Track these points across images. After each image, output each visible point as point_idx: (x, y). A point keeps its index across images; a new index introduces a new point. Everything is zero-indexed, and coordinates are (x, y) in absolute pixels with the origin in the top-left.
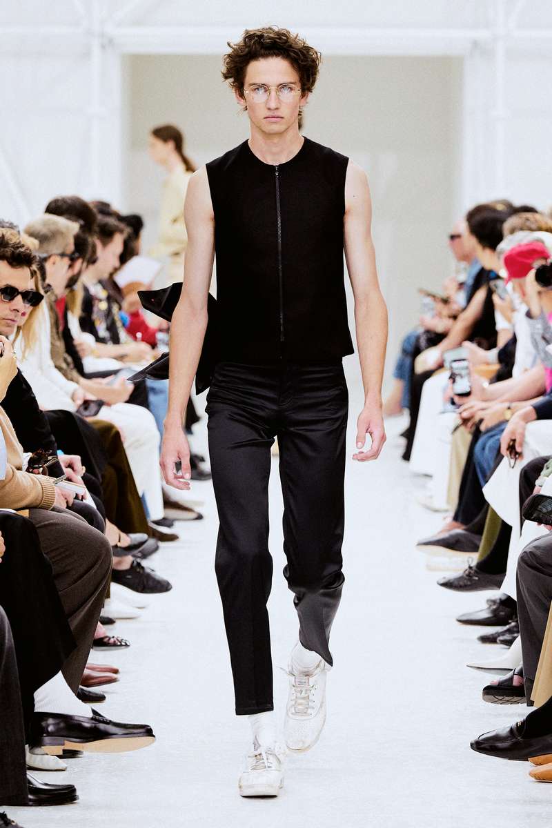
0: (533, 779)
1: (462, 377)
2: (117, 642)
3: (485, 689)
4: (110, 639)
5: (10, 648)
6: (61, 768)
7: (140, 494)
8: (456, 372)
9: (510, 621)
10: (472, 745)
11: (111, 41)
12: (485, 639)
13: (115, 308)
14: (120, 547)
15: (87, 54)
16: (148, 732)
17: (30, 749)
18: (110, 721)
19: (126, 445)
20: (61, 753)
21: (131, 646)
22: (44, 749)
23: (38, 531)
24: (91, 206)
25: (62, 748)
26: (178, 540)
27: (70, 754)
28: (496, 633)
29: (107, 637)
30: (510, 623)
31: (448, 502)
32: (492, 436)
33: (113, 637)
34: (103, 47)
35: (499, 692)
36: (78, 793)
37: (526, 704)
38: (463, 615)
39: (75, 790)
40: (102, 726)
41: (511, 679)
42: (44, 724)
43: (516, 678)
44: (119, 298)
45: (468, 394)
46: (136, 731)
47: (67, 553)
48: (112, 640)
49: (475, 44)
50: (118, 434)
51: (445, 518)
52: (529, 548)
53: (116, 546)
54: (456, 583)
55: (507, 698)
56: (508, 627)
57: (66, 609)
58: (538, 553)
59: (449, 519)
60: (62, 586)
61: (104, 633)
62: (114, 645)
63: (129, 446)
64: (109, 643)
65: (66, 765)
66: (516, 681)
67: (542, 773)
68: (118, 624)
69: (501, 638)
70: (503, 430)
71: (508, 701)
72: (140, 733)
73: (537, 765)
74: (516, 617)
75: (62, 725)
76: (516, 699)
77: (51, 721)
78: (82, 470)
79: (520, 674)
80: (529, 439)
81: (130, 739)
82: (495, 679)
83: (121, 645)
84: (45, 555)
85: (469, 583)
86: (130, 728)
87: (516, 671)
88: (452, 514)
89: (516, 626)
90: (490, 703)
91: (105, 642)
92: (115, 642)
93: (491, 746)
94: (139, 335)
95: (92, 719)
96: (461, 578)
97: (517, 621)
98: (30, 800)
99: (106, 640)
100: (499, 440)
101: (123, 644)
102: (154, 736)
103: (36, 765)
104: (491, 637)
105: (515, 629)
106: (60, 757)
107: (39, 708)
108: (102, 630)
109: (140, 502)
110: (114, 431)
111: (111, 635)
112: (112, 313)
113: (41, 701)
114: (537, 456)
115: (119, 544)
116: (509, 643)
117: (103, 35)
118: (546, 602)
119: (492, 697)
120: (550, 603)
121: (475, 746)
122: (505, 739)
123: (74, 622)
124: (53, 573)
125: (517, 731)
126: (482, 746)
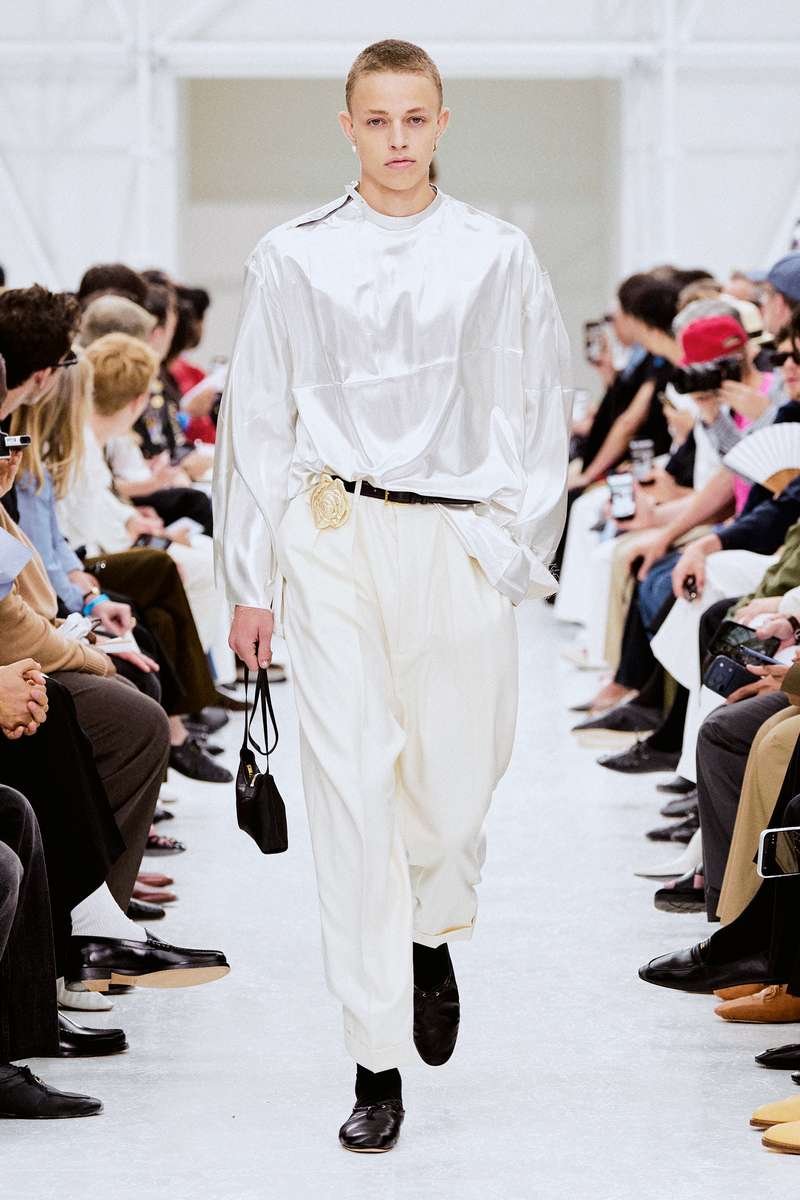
0: (721, 1018)
1: (621, 496)
3: (657, 893)
4: (160, 839)
5: (38, 854)
6: (104, 1007)
7: (205, 648)
8: (616, 490)
10: (641, 975)
11: (163, 61)
12: (656, 836)
13: (172, 409)
15: (132, 79)
16: (221, 960)
17: (66, 985)
18: (171, 946)
20: (107, 989)
22: (86, 984)
23: (75, 700)
25: (108, 981)
27: (118, 990)
28: (671, 827)
29: (156, 837)
31: (606, 656)
32: (662, 572)
34: (153, 69)
35: (678, 896)
36: (128, 1040)
37: (709, 918)
39: (123, 1036)
40: (160, 953)
41: (691, 880)
42: (84, 951)
43: (697, 878)
45: (630, 518)
46: (204, 959)
47: (111, 729)
48: (162, 841)
51: (602, 679)
52: (713, 718)
54: (619, 763)
55: (685, 906)
57: (111, 800)
58: (724, 724)
59: (608, 680)
60: (104, 771)
62: (165, 847)
64: (158, 845)
65: (113, 1004)
66: (698, 883)
67: (731, 1010)
69: (677, 834)
71: (687, 909)
72: (210, 961)
73: (725, 999)
75: (108, 952)
77: (93, 947)
78: (131, 622)
83: (176, 848)
84: (83, 731)
86: (196, 955)
87: (696, 872)
88: (611, 672)
89: (696, 819)
90: (664, 912)
91: (154, 844)
92: (166, 843)
93: (666, 975)
95: (147, 943)
96: (624, 757)
98: (65, 1049)
99: (155, 841)
100: (671, 577)
101: (179, 847)
102: (228, 965)
103: (73, 1003)
104: (663, 832)
105: (695, 823)
106: (104, 993)
107: (78, 930)
109: (206, 661)
111: (161, 835)
113: (81, 921)
116: (686, 840)
117: (152, 53)
118: (735, 788)
119: (668, 904)
120: (740, 789)
121: (644, 975)
122: (685, 964)
123: (122, 818)
124: (94, 755)
125: (699, 955)
126: (654, 974)
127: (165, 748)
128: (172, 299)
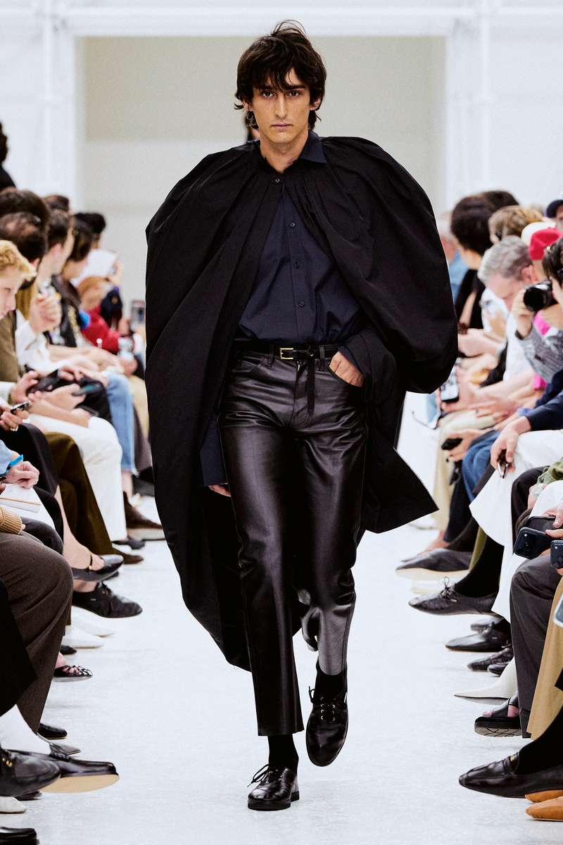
2: (77, 671)
3: (476, 721)
4: (70, 668)
6: (19, 811)
9: (503, 647)
10: (461, 782)
11: (64, 23)
12: (476, 667)
14: (92, 571)
15: (38, 38)
16: (112, 770)
19: (85, 461)
21: (93, 676)
24: (44, 202)
26: (142, 562)
27: (30, 796)
28: (488, 660)
29: (67, 666)
30: (503, 649)
32: (480, 447)
33: (74, 667)
34: (56, 29)
35: (492, 723)
37: (521, 736)
38: (453, 641)
39: (35, 834)
40: (62, 764)
41: (506, 709)
43: (510, 708)
44: (75, 301)
46: (98, 769)
47: (23, 576)
48: (72, 670)
49: (458, 23)
50: (75, 447)
52: (524, 568)
53: (87, 570)
54: (431, 605)
55: (501, 731)
56: (500, 653)
57: (24, 637)
58: (533, 573)
61: (65, 662)
62: (75, 675)
63: (89, 461)
64: (69, 673)
65: (25, 807)
66: (511, 712)
67: (539, 810)
68: (79, 653)
69: (492, 666)
70: (493, 441)
71: (502, 733)
72: (103, 770)
73: (535, 802)
74: (510, 642)
76: (512, 731)
79: (515, 704)
80: (521, 449)
81: (92, 777)
82: (488, 709)
83: (83, 675)
85: (447, 606)
86: (92, 765)
87: (511, 701)
89: (510, 652)
90: (483, 736)
91: (65, 673)
92: (75, 671)
93: (482, 783)
94: (99, 341)
95: (50, 755)
96: (436, 600)
97: (511, 647)
99: (66, 670)
100: (489, 451)
101: (85, 674)
102: (117, 774)
104: (483, 663)
105: (508, 656)
106: (19, 799)
108: (62, 660)
110: (71, 443)
111: (71, 665)
112: (67, 317)
114: (530, 468)
115: (90, 568)
116: (498, 672)
117: (54, 17)
118: (543, 626)
119: (485, 729)
120: (547, 626)
121: (464, 782)
122: (498, 774)
123: (33, 650)
124: (10, 598)
125: (510, 765)
126: (472, 782)
127: (68, 592)
128: (73, 222)
